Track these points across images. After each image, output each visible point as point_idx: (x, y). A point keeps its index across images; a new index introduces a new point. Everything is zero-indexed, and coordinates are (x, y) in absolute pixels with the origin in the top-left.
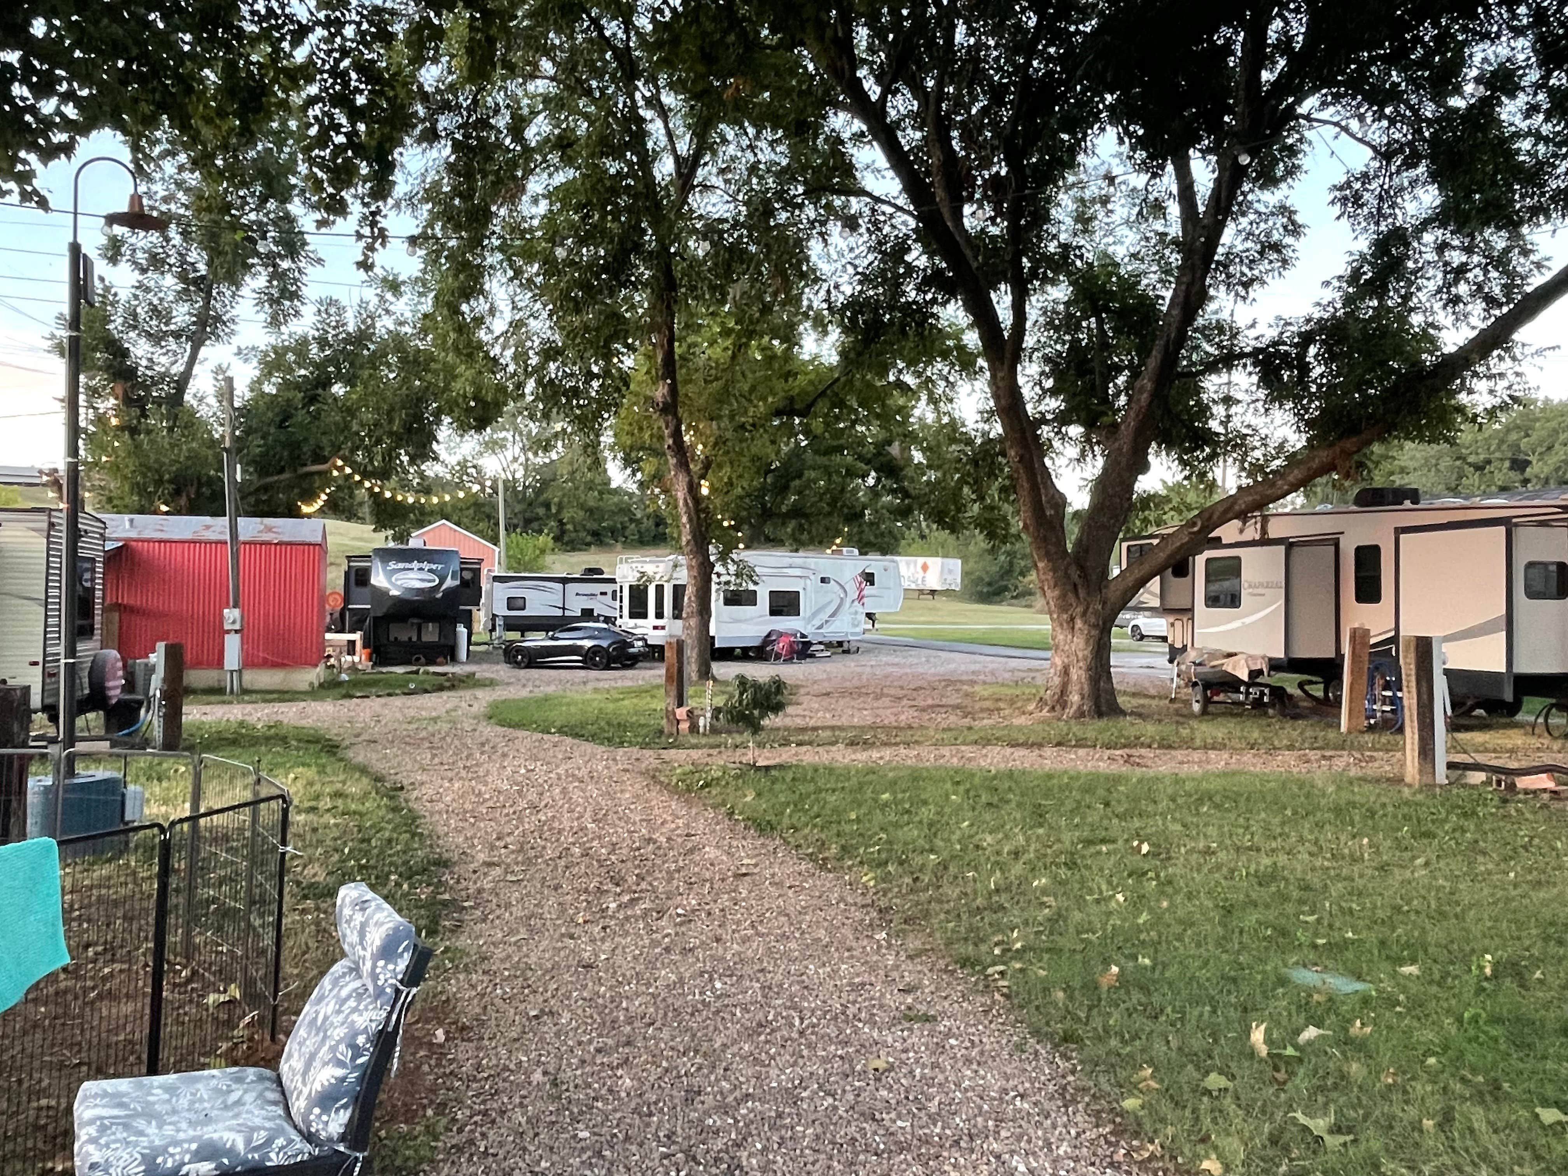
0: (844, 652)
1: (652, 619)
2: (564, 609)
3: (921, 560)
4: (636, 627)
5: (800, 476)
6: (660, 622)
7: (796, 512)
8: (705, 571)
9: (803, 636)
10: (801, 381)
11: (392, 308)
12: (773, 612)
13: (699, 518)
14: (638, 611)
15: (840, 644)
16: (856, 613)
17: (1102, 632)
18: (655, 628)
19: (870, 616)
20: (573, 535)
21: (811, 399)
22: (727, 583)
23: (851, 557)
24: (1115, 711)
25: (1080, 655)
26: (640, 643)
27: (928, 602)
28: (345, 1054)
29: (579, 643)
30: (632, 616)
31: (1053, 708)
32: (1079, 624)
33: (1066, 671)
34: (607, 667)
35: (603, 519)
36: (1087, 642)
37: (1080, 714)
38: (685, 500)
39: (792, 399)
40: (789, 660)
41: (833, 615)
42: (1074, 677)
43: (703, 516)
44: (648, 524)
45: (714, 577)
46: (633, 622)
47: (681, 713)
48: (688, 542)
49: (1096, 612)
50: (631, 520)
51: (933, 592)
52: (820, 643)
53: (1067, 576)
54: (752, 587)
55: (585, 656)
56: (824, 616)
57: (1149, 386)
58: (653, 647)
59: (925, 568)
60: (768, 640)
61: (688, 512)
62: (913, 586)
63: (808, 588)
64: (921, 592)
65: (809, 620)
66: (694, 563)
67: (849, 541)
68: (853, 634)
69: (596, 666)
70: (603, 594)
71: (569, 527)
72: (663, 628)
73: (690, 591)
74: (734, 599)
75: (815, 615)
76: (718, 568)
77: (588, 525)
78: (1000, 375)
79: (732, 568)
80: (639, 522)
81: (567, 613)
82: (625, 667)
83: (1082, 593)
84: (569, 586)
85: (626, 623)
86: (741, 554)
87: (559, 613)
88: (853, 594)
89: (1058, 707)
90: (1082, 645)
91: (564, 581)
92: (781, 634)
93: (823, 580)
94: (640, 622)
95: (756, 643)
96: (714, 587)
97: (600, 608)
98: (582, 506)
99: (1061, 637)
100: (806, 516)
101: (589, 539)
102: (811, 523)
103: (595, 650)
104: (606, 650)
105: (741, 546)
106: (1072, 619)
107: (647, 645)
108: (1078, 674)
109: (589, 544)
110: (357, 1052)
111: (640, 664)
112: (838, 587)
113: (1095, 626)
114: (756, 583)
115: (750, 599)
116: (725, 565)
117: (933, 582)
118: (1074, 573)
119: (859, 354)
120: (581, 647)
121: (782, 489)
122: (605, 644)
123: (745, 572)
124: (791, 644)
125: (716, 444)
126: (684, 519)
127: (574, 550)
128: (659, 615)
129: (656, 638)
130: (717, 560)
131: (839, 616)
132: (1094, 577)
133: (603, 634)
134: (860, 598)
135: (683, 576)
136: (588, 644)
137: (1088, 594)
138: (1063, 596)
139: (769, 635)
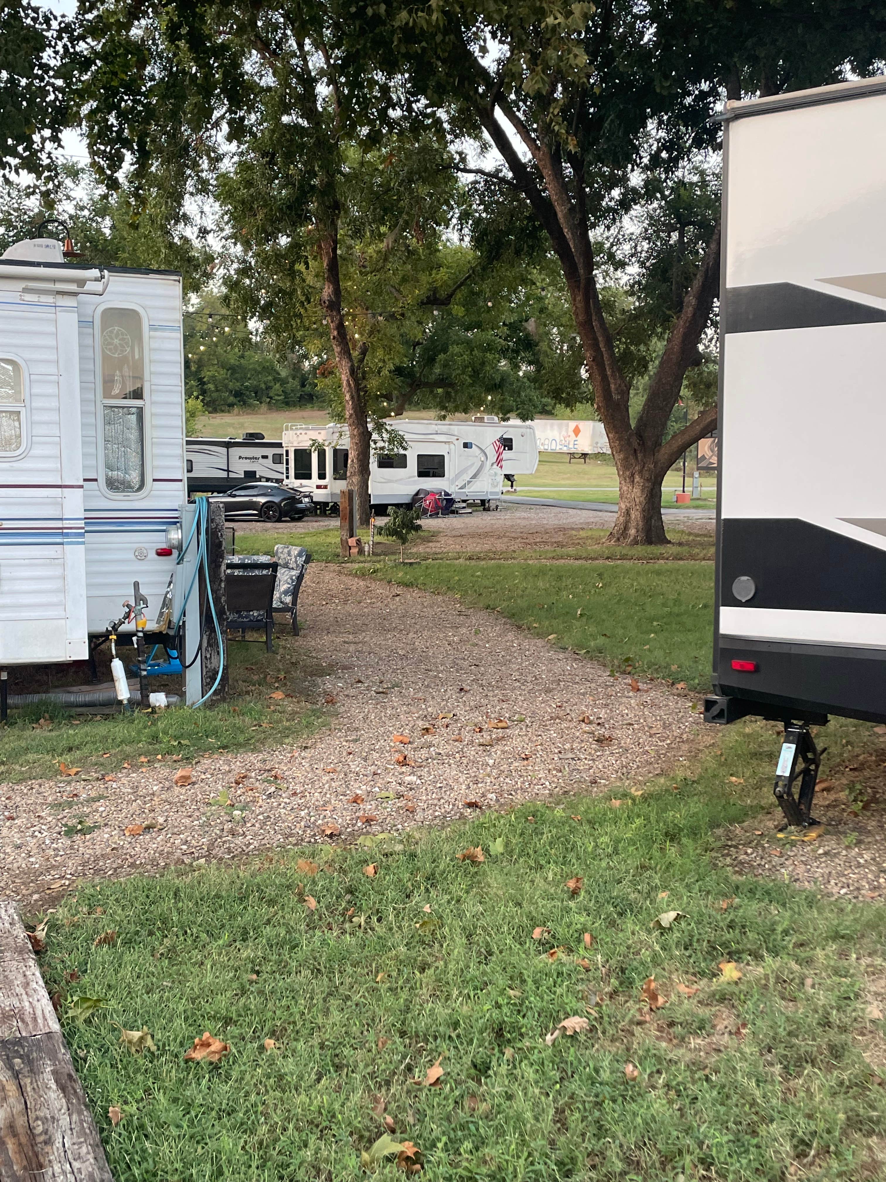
0: (484, 510)
1: (315, 480)
2: (228, 471)
3: (572, 424)
4: (302, 486)
5: (445, 350)
6: (322, 482)
7: (442, 382)
8: (364, 439)
9: (447, 494)
10: (442, 275)
11: (72, 194)
12: (421, 474)
13: (359, 396)
14: (303, 473)
15: (483, 502)
16: (496, 474)
17: (654, 484)
18: (319, 487)
19: (508, 477)
20: (215, 395)
21: (451, 290)
22: (382, 448)
23: (492, 423)
24: (665, 541)
25: (637, 500)
26: (307, 500)
27: (579, 466)
28: (290, 581)
29: (254, 499)
30: (297, 477)
31: (618, 539)
32: (637, 478)
33: (628, 513)
34: (279, 521)
35: (245, 378)
36: (642, 491)
37: (635, 542)
38: (348, 381)
39: (435, 290)
40: (435, 515)
41: (474, 476)
42: (633, 516)
43: (362, 393)
44: (294, 384)
45: (372, 443)
46: (298, 483)
47: (352, 541)
48: (351, 415)
49: (649, 470)
50: (276, 380)
51: (584, 455)
52: (464, 501)
53: (629, 444)
54: (402, 452)
55: (260, 511)
56: (467, 477)
57: (694, 302)
58: (317, 503)
59: (577, 431)
60: (417, 497)
61: (350, 391)
62: (565, 450)
63: (452, 452)
64: (572, 455)
65: (452, 482)
66: (355, 432)
67: (492, 409)
68: (492, 493)
69: (269, 519)
70: (265, 457)
71: (211, 386)
72: (325, 487)
73: (352, 455)
74: (386, 462)
75: (457, 476)
76: (375, 436)
77: (231, 385)
78: (578, 298)
79: (386, 436)
80: (283, 382)
81: (232, 475)
82: (293, 520)
83: (640, 456)
84: (232, 450)
85: (293, 482)
86: (393, 423)
87: (224, 475)
88: (492, 456)
89: (621, 539)
90: (639, 494)
91: (228, 445)
92: (427, 493)
93: (466, 445)
94: (304, 482)
95: (407, 500)
96: (372, 452)
97: (262, 468)
98: (223, 365)
99: (625, 488)
100: (452, 385)
101: (232, 399)
102: (456, 392)
103: (268, 505)
104: (278, 505)
105: (393, 414)
106: (633, 475)
107: (312, 502)
108: (636, 515)
109: (231, 405)
110: (293, 581)
111: (305, 519)
112: (478, 451)
113: (648, 480)
114: (405, 449)
115: (400, 462)
116: (380, 433)
117: (584, 445)
118: (635, 442)
119: (484, 269)
120: (255, 502)
121: (430, 360)
122: (277, 500)
123: (396, 439)
124: (437, 501)
125: (371, 333)
126: (348, 397)
127: (215, 411)
128: (322, 476)
129: (320, 496)
130: (374, 429)
131: (481, 477)
132: (649, 443)
133: (274, 491)
134: (499, 461)
135: (346, 443)
136: (262, 500)
137: (645, 456)
138: (626, 459)
139: (417, 494)
